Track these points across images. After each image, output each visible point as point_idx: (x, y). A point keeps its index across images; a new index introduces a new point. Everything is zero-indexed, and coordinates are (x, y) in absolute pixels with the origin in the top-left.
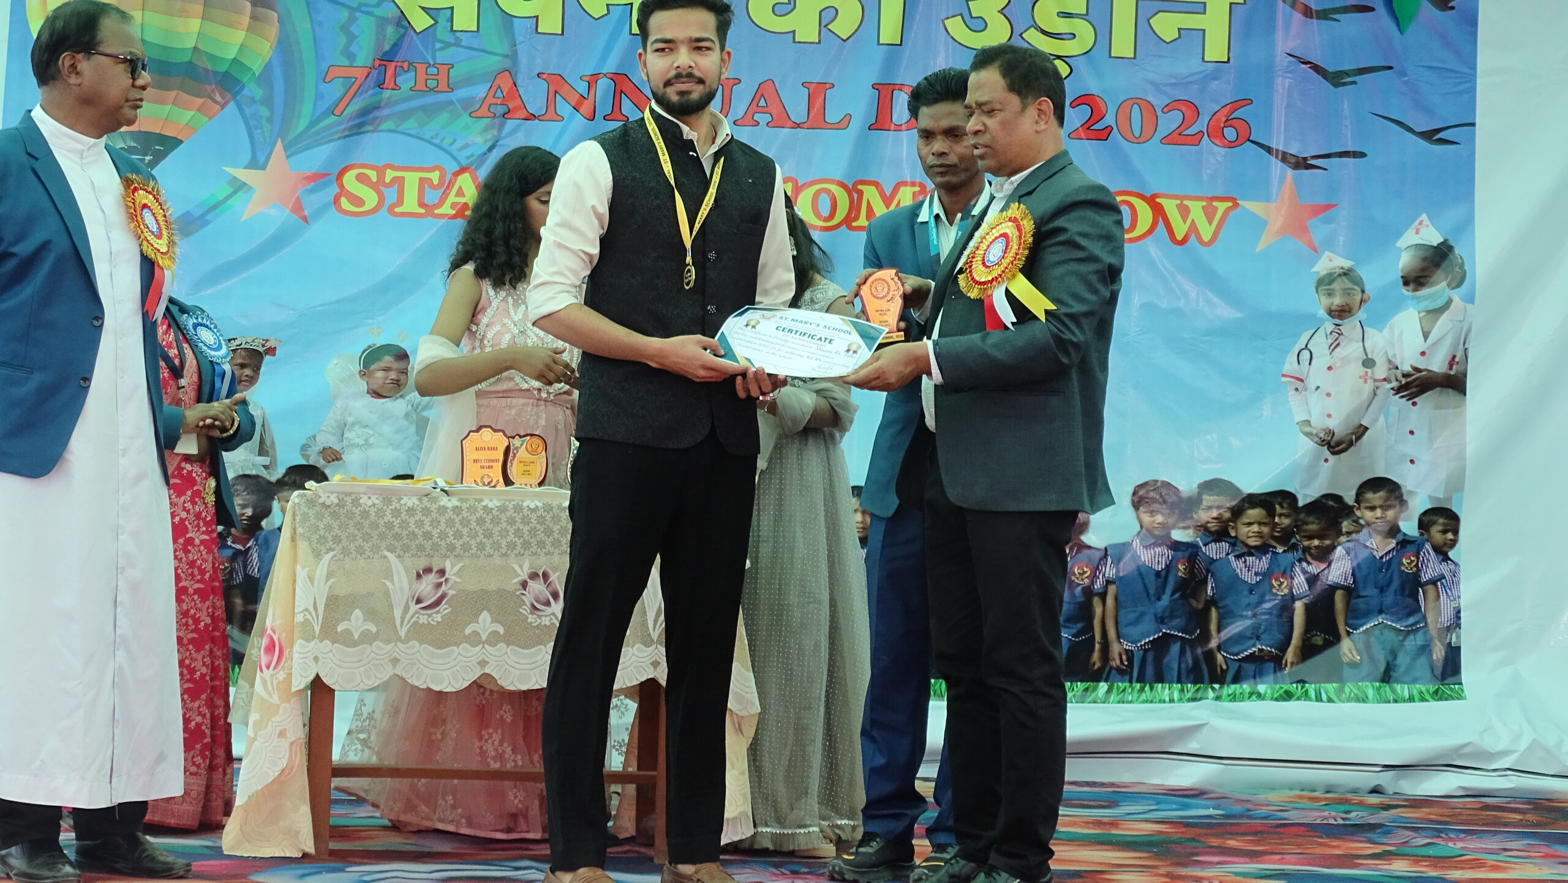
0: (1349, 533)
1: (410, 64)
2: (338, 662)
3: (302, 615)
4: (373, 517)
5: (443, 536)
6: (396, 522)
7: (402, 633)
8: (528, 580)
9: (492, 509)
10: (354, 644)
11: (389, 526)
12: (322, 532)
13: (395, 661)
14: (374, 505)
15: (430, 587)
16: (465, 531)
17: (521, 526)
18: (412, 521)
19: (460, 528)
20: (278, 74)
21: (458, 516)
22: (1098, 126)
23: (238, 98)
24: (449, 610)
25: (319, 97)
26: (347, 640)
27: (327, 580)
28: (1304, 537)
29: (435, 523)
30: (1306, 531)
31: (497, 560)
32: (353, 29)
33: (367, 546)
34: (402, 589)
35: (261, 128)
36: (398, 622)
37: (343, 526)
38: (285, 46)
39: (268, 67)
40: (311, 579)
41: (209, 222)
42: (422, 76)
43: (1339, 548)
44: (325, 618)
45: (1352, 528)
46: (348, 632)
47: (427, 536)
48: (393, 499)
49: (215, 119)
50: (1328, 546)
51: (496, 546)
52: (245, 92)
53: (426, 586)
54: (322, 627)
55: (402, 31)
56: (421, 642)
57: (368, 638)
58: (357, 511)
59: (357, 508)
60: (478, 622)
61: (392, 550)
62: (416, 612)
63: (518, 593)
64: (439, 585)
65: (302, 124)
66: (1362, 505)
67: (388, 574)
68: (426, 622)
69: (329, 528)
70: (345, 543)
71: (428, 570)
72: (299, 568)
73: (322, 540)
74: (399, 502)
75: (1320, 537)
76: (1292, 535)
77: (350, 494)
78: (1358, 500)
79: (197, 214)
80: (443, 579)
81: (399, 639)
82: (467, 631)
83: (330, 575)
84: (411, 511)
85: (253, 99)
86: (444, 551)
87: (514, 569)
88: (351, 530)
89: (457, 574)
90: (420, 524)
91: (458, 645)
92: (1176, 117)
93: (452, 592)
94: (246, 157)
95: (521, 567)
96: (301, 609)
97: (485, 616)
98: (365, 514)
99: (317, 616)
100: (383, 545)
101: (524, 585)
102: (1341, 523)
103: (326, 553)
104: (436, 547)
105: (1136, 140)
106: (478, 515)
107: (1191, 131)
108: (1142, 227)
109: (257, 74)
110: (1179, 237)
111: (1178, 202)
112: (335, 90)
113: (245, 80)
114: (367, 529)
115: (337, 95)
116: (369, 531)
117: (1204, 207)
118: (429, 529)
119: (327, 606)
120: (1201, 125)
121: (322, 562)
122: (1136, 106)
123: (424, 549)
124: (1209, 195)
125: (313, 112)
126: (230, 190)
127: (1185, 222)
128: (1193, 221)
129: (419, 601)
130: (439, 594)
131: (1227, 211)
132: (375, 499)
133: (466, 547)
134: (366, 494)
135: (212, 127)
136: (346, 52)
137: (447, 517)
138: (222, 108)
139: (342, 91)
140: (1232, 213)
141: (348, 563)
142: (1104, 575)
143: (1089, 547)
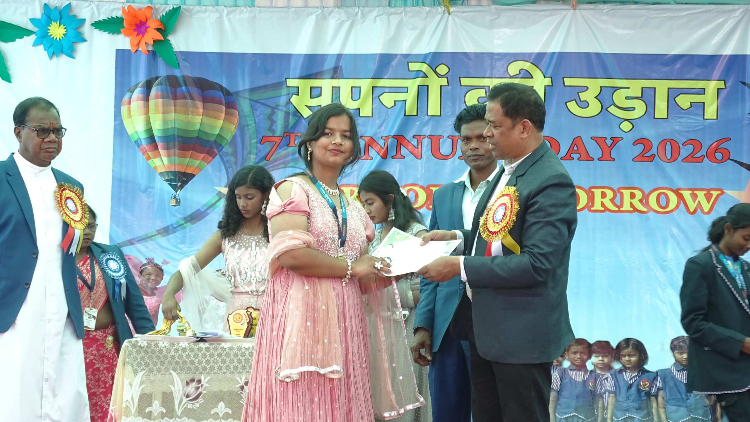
4: (165, 353)
5: (200, 362)
6: (176, 355)
7: (179, 413)
8: (244, 386)
9: (226, 348)
10: (154, 419)
11: (173, 357)
12: (139, 361)
14: (165, 347)
15: (193, 389)
16: (212, 360)
17: (241, 358)
18: (184, 355)
19: (209, 358)
20: (239, 140)
21: (208, 352)
22: (648, 154)
23: (220, 153)
24: (203, 401)
25: (258, 151)
26: (150, 416)
27: (140, 385)
29: (196, 356)
31: (228, 375)
32: (273, 118)
33: (163, 368)
34: (179, 390)
35: (232, 167)
36: (177, 408)
37: (150, 358)
38: (241, 128)
39: (234, 137)
40: (131, 385)
41: (208, 214)
44: (138, 405)
46: (151, 412)
47: (192, 362)
48: (175, 343)
49: (210, 164)
51: (228, 368)
52: (224, 150)
53: (191, 389)
54: (136, 410)
55: (297, 118)
56: (189, 418)
57: (161, 416)
58: (157, 350)
59: (157, 348)
60: (218, 408)
61: (175, 370)
62: (186, 402)
63: (239, 392)
64: (198, 388)
67: (172, 383)
68: (191, 408)
69: (143, 358)
70: (151, 366)
71: (192, 380)
72: (125, 379)
73: (139, 364)
74: (178, 345)
77: (154, 341)
79: (203, 210)
80: (200, 385)
81: (177, 416)
82: (212, 412)
83: (142, 383)
84: (184, 350)
85: (227, 153)
86: (201, 370)
87: (237, 380)
88: (155, 359)
89: (207, 383)
90: (188, 356)
91: (207, 420)
92: (690, 148)
93: (204, 392)
94: (225, 181)
95: (241, 379)
96: (125, 401)
97: (222, 404)
98: (161, 351)
99: (134, 404)
100: (170, 367)
101: (242, 388)
103: (141, 371)
104: (197, 368)
105: (669, 161)
106: (218, 352)
107: (698, 155)
108: (672, 206)
109: (229, 141)
110: (692, 210)
111: (691, 192)
112: (266, 148)
113: (223, 144)
114: (162, 359)
115: (267, 150)
116: (163, 360)
117: (705, 194)
118: (193, 359)
119: (140, 399)
120: (703, 152)
121: (138, 376)
122: (668, 143)
123: (191, 370)
124: (708, 188)
125: (256, 159)
126: (217, 198)
127: (694, 202)
128: (699, 202)
129: (188, 396)
130: (198, 393)
131: (718, 196)
132: (166, 344)
133: (212, 368)
134: (162, 341)
135: (209, 168)
136: (271, 129)
137: (202, 352)
138: (213, 158)
139: (269, 148)
140: (721, 197)
141: (152, 377)
142: (656, 386)
143: (648, 372)
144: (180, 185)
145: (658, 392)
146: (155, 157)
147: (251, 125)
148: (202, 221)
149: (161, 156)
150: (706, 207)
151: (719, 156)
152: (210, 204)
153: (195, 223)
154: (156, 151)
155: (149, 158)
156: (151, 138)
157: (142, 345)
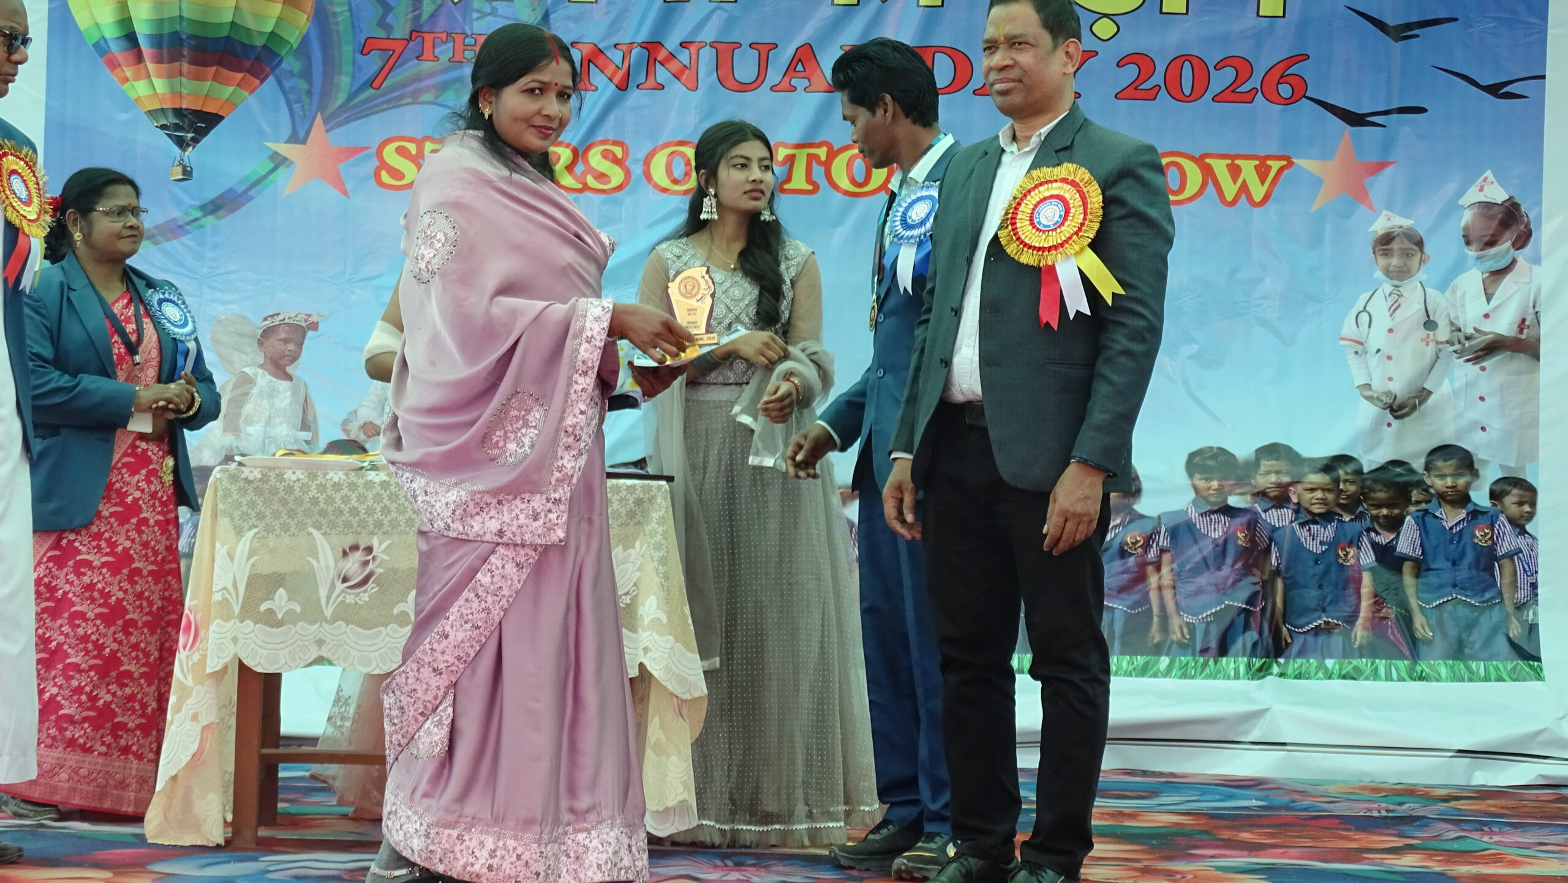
0: (1418, 503)
1: (449, 34)
2: (261, 644)
3: (220, 594)
4: (297, 493)
5: (370, 512)
6: (322, 497)
7: (328, 613)
10: (279, 624)
11: (314, 501)
12: (244, 508)
13: (320, 643)
14: (298, 480)
15: (357, 565)
16: (393, 507)
18: (338, 496)
19: (388, 503)
20: (316, 46)
21: (384, 492)
22: (1147, 85)
23: (277, 71)
24: (376, 588)
25: (357, 68)
26: (271, 620)
27: (249, 557)
28: (1373, 505)
29: (362, 499)
30: (1374, 499)
33: (293, 524)
34: (327, 567)
35: (301, 104)
36: (323, 601)
37: (267, 502)
38: (321, 19)
39: (305, 41)
41: (252, 198)
42: (459, 46)
43: (1408, 518)
44: (246, 598)
45: (1421, 497)
46: (271, 611)
47: (354, 512)
48: (319, 474)
49: (255, 93)
50: (1397, 516)
52: (284, 65)
53: (353, 564)
54: (242, 607)
55: (439, 1)
56: (348, 623)
57: (291, 618)
58: (281, 486)
59: (280, 483)
60: (406, 601)
61: (318, 527)
62: (343, 591)
64: (366, 563)
65: (342, 98)
66: (1433, 473)
67: (314, 553)
68: (352, 601)
69: (252, 504)
70: (269, 520)
71: (355, 548)
72: (218, 545)
73: (245, 516)
74: (324, 478)
75: (1389, 506)
76: (1359, 502)
77: (274, 469)
78: (1428, 467)
79: (240, 190)
80: (370, 557)
81: (325, 620)
82: (396, 611)
83: (251, 554)
84: (337, 486)
85: (291, 73)
86: (371, 528)
88: (276, 506)
89: (384, 552)
90: (346, 499)
91: (385, 625)
92: (1229, 74)
93: (379, 571)
94: (287, 131)
96: (219, 587)
98: (289, 489)
99: (237, 595)
100: (309, 521)
102: (1411, 492)
103: (249, 530)
104: (363, 524)
105: (1187, 99)
107: (1245, 88)
108: (1192, 188)
109: (295, 47)
110: (1229, 198)
111: (1229, 162)
112: (373, 62)
113: (283, 53)
114: (291, 505)
115: (376, 67)
116: (294, 507)
117: (1256, 167)
118: (356, 504)
119: (248, 584)
120: (1255, 82)
121: (244, 539)
122: (1187, 63)
123: (351, 526)
124: (1263, 154)
125: (352, 85)
126: (271, 165)
127: (1235, 183)
128: (1244, 181)
129: (345, 580)
130: (366, 572)
131: (1281, 170)
132: (299, 474)
133: (394, 524)
134: (290, 468)
135: (251, 100)
136: (382, 24)
137: (374, 491)
138: (262, 82)
139: (380, 64)
140: (1286, 172)
141: (272, 541)
142: (1158, 544)
143: (1142, 517)
144: (192, 139)
145: (1160, 557)
146: (137, 78)
147: (342, 13)
148: (236, 214)
149: (148, 76)
150: (1258, 192)
151: (1285, 90)
152: (254, 178)
153: (224, 216)
154: (141, 65)
155: (126, 80)
156: (130, 38)
157: (251, 478)
